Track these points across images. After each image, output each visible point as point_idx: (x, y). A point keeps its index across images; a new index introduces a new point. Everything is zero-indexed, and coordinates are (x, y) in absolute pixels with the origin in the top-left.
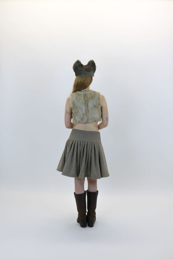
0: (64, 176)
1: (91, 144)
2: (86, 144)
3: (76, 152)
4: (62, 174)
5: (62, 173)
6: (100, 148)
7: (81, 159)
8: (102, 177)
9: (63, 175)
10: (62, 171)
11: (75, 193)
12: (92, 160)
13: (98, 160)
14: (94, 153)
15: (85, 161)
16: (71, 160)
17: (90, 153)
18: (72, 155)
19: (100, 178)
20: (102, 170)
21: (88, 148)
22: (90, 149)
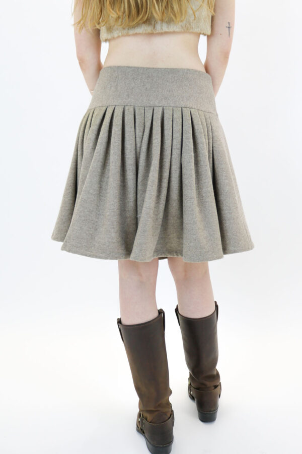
0: (71, 254)
1: (178, 115)
2: (160, 116)
3: (120, 152)
4: (64, 248)
5: (61, 244)
6: (215, 134)
7: (139, 180)
8: (225, 250)
9: (69, 251)
10: (62, 240)
11: (119, 322)
12: (185, 181)
13: (211, 183)
14: (193, 154)
15: (155, 187)
16: (96, 186)
17: (176, 152)
18: (100, 164)
19: (220, 257)
20: (227, 224)
21: (168, 133)
22: (177, 136)
